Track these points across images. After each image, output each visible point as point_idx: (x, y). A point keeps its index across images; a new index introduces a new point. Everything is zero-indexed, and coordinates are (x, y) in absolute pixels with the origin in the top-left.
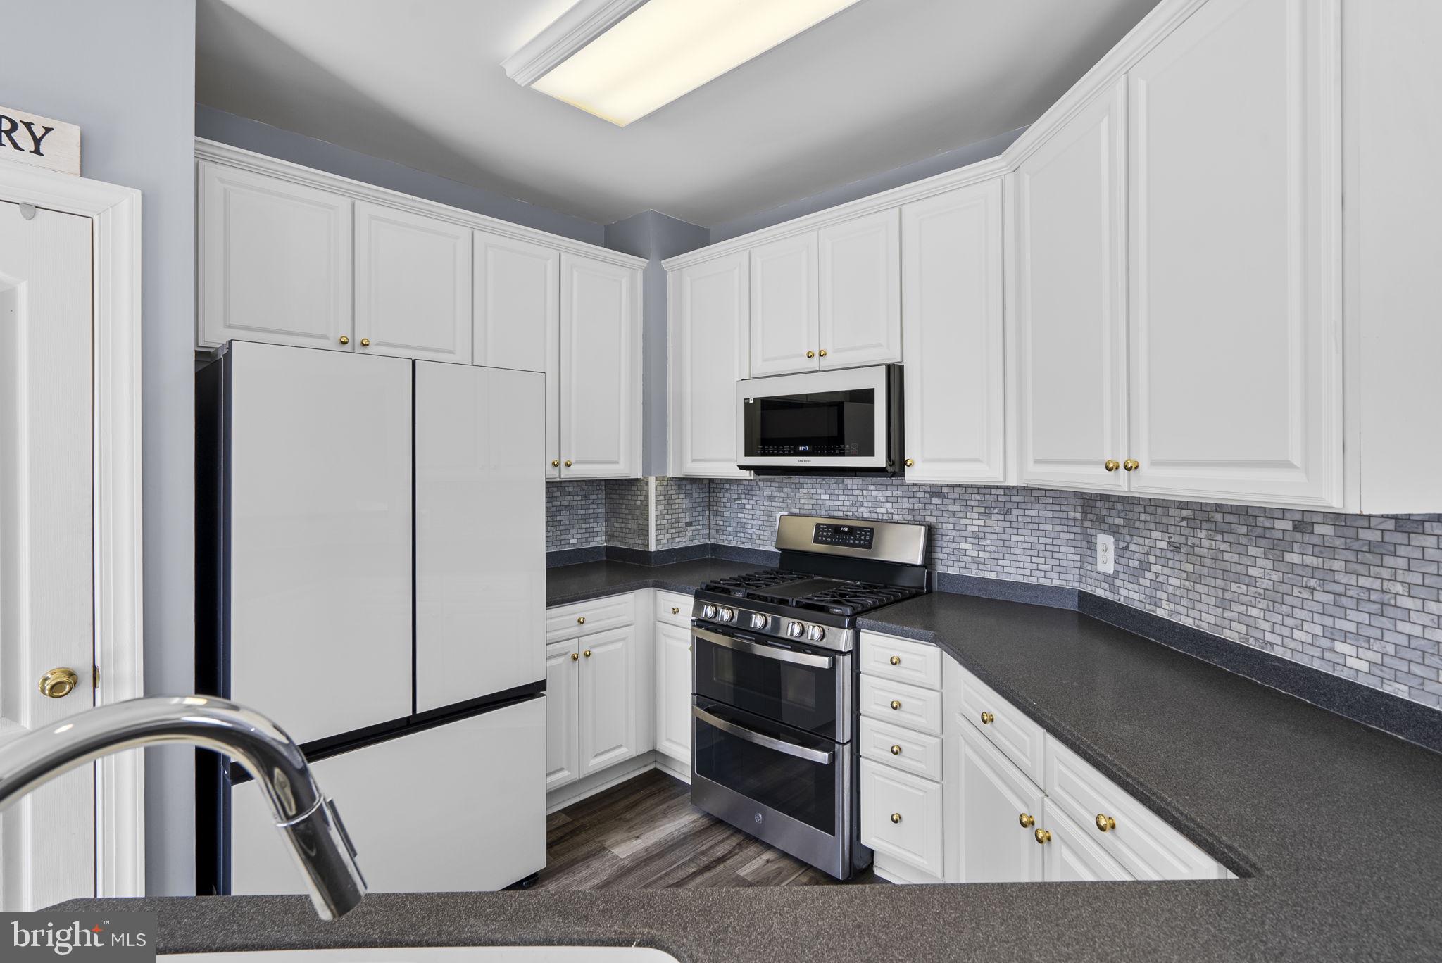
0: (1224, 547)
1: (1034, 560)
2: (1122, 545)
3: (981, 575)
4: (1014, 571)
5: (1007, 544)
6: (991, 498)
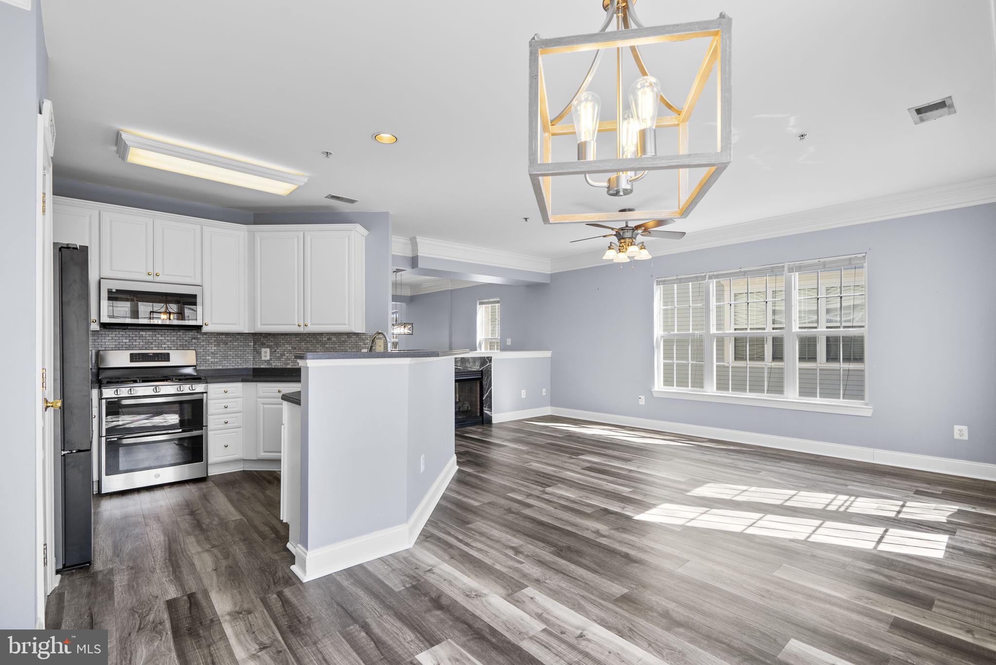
0: (309, 346)
1: (237, 360)
2: (273, 350)
4: (229, 364)
5: (226, 355)
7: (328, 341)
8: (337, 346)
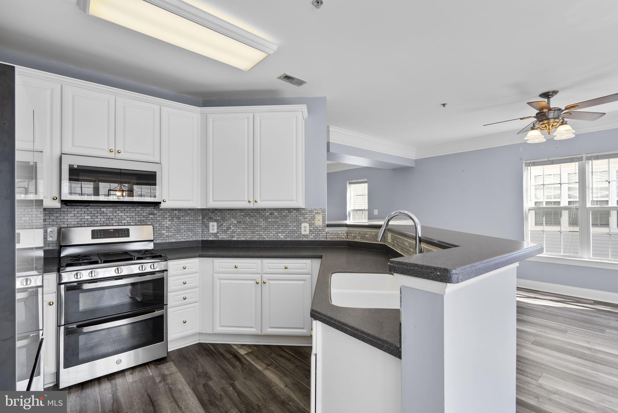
1: (188, 233)
2: (220, 224)
3: (170, 241)
4: (181, 238)
5: (179, 229)
6: (173, 214)
7: (271, 216)
8: (278, 220)
